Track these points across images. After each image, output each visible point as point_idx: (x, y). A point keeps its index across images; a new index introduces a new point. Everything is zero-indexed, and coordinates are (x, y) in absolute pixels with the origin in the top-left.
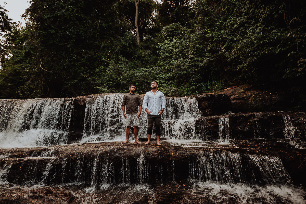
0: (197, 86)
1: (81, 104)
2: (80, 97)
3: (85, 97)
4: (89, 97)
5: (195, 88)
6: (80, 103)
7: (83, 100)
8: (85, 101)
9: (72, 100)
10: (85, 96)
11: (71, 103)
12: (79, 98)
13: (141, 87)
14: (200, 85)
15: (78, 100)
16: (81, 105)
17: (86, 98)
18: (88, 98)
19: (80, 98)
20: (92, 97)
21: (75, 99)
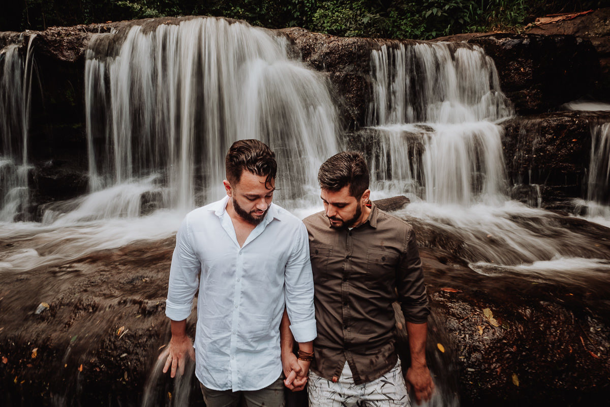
0: (447, 7)
1: (64, 56)
2: (60, 28)
3: (80, 30)
4: (95, 31)
5: (439, 14)
6: (62, 52)
7: (70, 42)
8: (82, 45)
9: (27, 38)
10: (79, 27)
11: (22, 52)
12: (53, 35)
13: (258, 9)
14: (455, 5)
15: (50, 41)
16: (66, 63)
17: (83, 34)
18: (90, 34)
19: (59, 34)
20: (109, 30)
21: (38, 35)
